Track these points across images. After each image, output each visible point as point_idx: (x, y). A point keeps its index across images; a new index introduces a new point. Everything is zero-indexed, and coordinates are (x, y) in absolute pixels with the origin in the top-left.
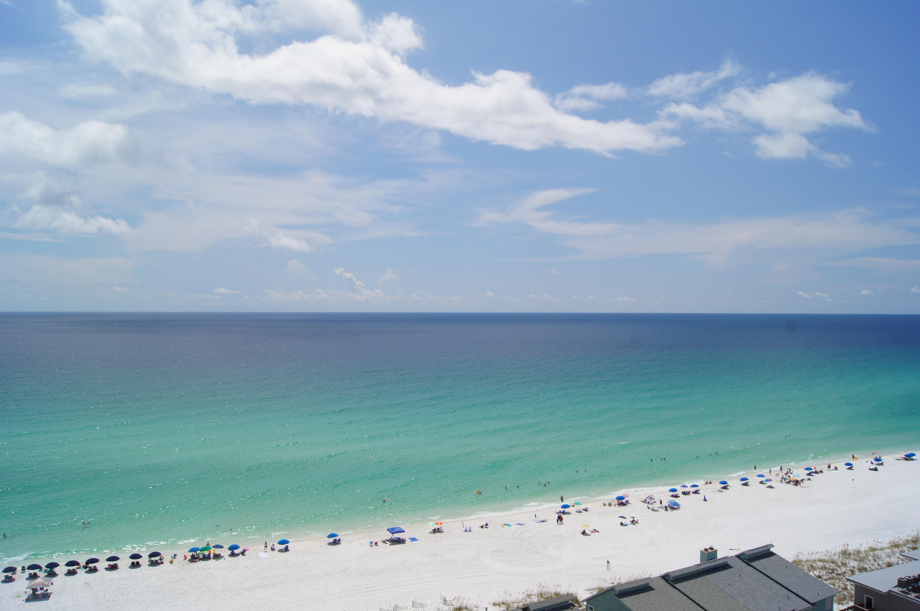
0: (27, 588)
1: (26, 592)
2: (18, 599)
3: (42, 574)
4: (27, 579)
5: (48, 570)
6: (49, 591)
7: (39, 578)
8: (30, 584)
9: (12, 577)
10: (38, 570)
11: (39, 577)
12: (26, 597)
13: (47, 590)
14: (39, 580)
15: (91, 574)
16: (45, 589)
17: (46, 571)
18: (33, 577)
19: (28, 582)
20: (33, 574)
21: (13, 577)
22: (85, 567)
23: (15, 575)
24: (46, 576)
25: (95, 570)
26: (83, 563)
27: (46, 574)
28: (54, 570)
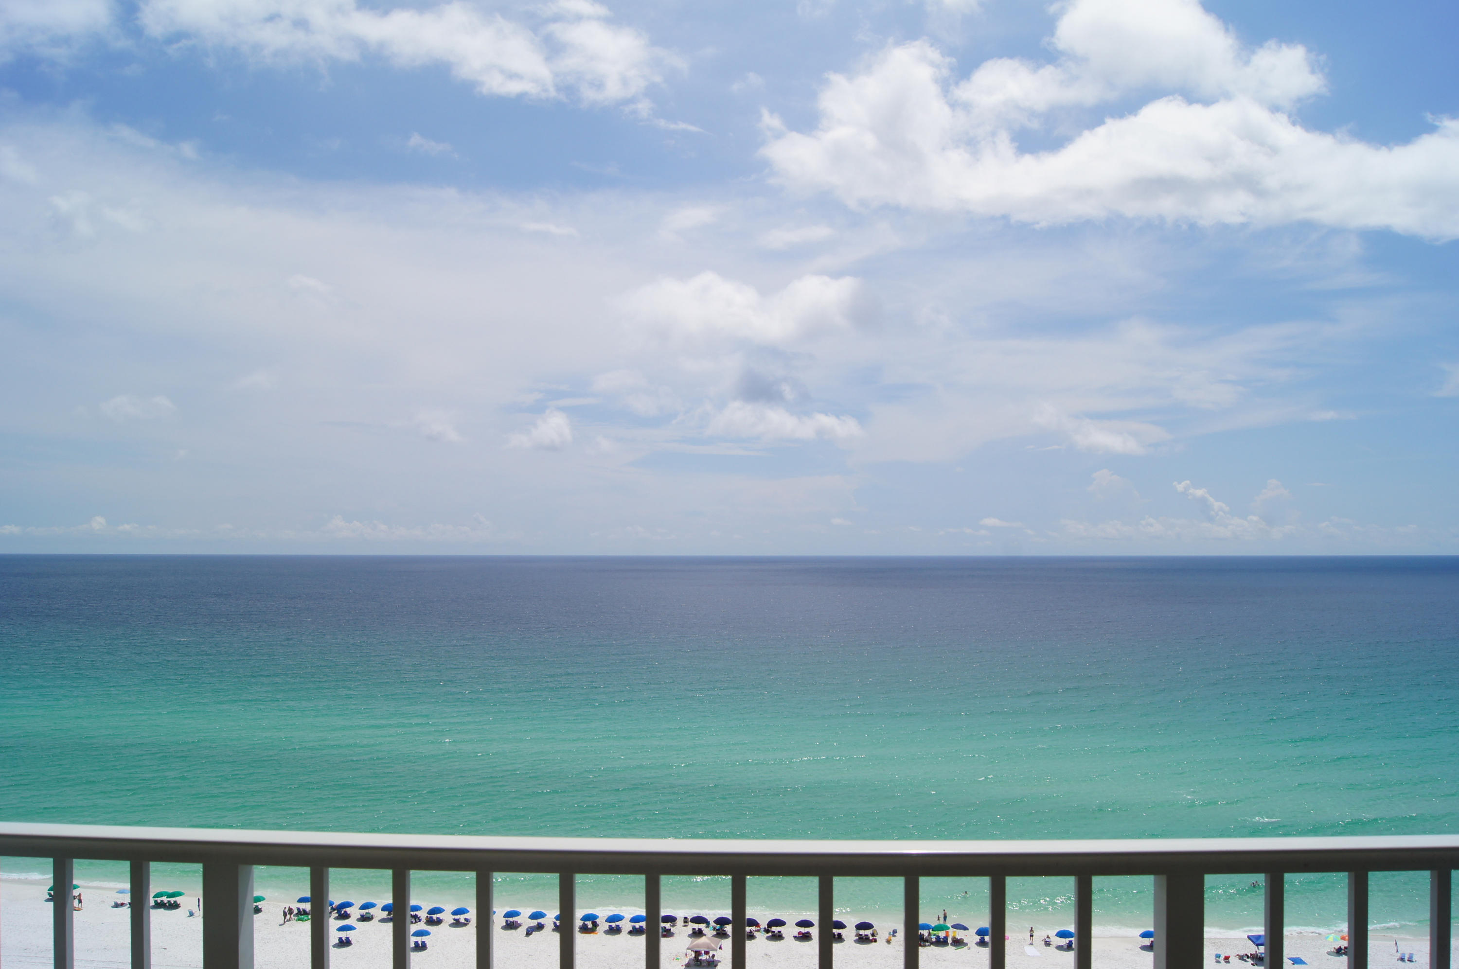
0: (688, 949)
1: (686, 954)
2: (675, 962)
3: (709, 932)
4: (690, 936)
5: (718, 927)
6: (715, 958)
7: (704, 937)
8: (692, 942)
9: (670, 929)
10: (705, 925)
11: (705, 935)
12: (686, 961)
13: (713, 956)
14: (703, 940)
15: (773, 943)
16: (711, 955)
17: (714, 929)
18: (698, 934)
19: (690, 940)
20: (697, 929)
21: (672, 931)
22: (767, 931)
23: (675, 927)
24: (714, 936)
25: (778, 937)
26: (764, 924)
27: (715, 933)
28: (725, 929)
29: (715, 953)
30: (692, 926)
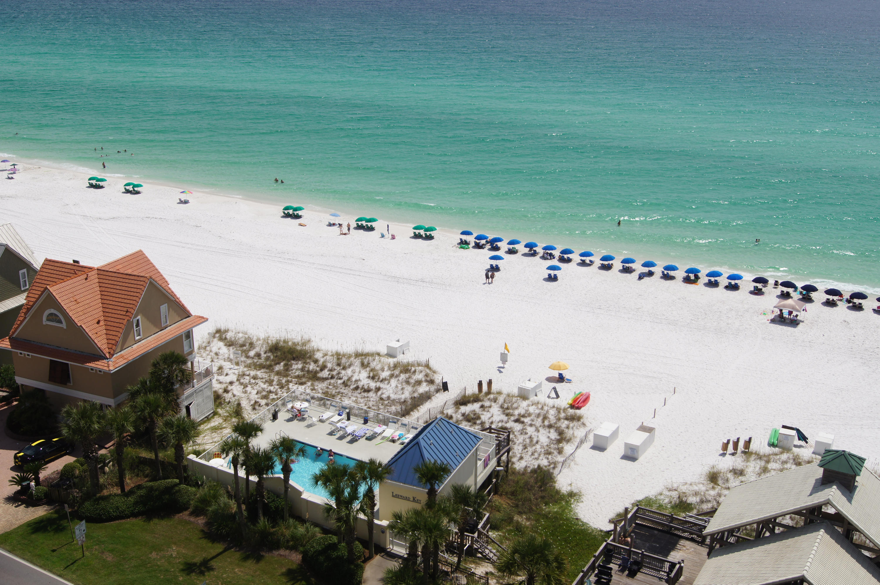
0: (775, 307)
1: (773, 311)
2: (762, 317)
3: (796, 295)
4: (778, 297)
5: (804, 292)
6: (798, 318)
7: (790, 299)
8: (779, 302)
9: (761, 289)
10: (793, 289)
11: (792, 298)
12: (772, 317)
13: (797, 316)
14: (789, 301)
15: (853, 312)
16: (794, 313)
17: (801, 293)
18: (785, 296)
19: (778, 300)
20: (785, 292)
21: (763, 290)
22: (848, 301)
23: (766, 288)
24: (800, 299)
25: (859, 308)
26: (847, 296)
27: (801, 297)
28: (811, 295)
29: (798, 313)
30: (781, 288)
